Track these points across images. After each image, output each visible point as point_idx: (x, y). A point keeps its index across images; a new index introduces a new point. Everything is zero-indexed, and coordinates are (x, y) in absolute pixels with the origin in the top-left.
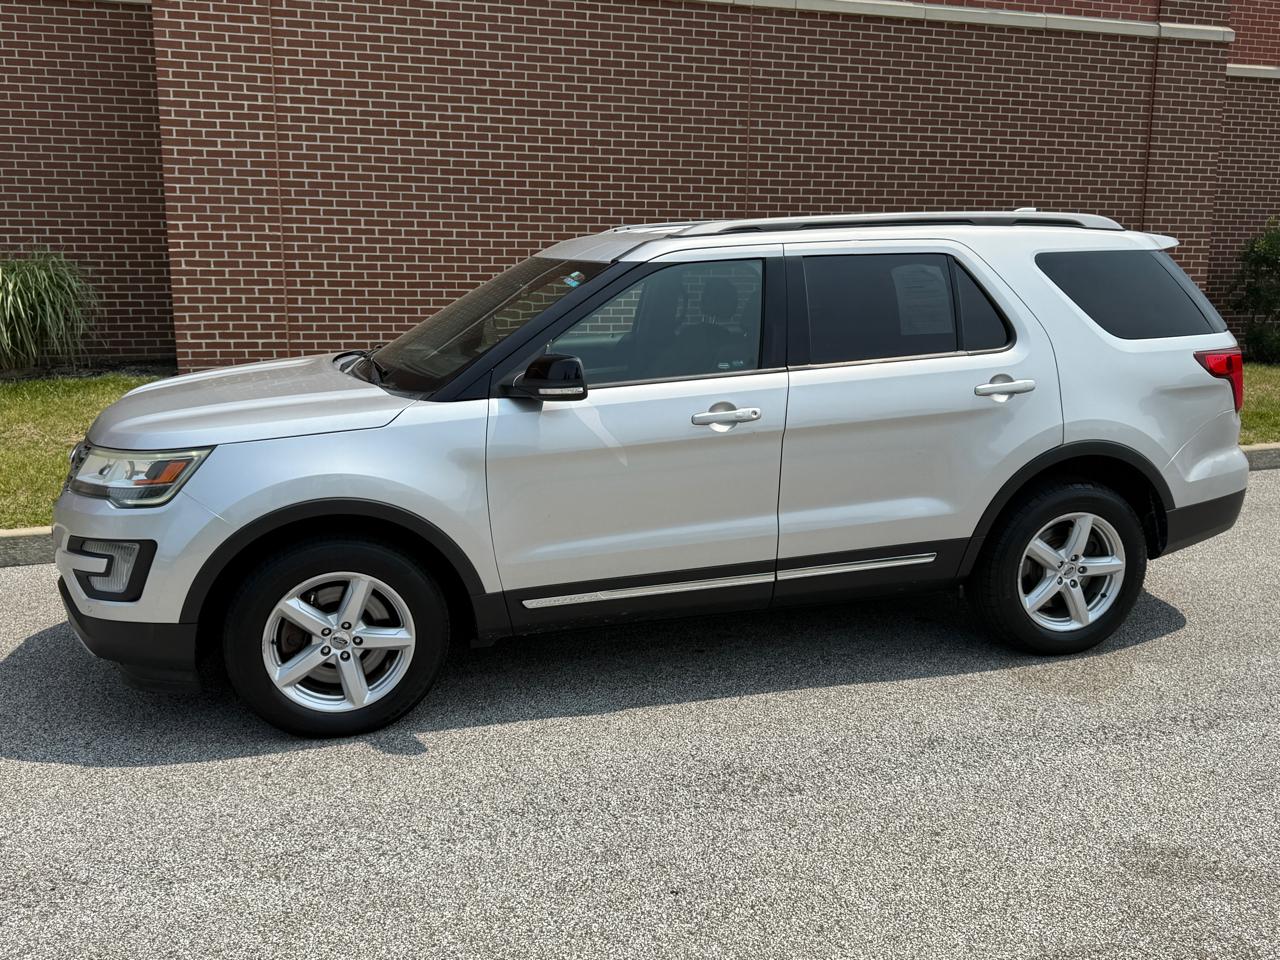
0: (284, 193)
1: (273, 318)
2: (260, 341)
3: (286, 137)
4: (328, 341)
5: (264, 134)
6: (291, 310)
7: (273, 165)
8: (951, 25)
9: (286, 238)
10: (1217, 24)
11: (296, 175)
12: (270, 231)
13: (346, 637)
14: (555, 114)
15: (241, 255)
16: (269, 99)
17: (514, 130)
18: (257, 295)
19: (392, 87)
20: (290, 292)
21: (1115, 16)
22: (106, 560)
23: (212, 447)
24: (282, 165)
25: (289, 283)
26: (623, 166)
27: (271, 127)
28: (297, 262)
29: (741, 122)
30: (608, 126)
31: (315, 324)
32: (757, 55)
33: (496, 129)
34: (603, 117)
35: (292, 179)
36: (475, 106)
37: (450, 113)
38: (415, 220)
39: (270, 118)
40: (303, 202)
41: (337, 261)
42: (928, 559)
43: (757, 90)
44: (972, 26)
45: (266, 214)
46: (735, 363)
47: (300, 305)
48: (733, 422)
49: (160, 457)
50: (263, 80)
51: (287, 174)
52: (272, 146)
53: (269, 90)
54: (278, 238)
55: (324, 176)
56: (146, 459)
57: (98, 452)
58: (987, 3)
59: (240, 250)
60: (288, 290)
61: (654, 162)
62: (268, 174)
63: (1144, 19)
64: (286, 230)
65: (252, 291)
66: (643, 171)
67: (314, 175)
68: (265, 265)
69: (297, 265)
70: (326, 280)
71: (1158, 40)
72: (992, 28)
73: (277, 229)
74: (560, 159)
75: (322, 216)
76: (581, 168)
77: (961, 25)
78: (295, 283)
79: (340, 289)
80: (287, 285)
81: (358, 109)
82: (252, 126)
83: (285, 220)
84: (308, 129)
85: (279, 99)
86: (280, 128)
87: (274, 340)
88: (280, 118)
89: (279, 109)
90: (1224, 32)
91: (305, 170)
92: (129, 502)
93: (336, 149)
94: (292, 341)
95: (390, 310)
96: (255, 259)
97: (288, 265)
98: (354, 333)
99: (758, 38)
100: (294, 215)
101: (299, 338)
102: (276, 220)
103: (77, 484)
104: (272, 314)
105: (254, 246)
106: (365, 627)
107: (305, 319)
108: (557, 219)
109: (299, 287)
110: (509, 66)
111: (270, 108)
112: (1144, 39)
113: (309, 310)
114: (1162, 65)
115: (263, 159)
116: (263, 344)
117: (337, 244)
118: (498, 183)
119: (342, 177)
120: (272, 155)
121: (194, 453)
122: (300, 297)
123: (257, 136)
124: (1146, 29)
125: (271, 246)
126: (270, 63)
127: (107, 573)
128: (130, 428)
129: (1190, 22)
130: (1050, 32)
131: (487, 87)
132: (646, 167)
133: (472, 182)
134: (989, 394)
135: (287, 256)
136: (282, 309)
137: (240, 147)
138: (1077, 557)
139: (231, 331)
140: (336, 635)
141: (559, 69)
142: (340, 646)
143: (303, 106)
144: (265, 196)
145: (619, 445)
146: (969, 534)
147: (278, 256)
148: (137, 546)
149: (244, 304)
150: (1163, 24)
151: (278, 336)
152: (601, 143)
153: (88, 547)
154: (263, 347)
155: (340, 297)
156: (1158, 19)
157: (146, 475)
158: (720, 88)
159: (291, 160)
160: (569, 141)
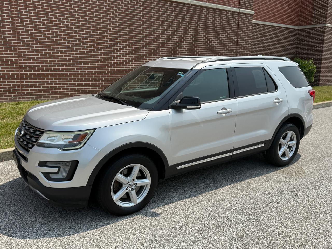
0: (18, 43)
1: (16, 82)
2: (12, 89)
3: (19, 26)
4: (33, 89)
5: (12, 25)
6: (21, 79)
7: (15, 34)
8: (196, 6)
9: (19, 57)
10: (250, 10)
11: (22, 38)
12: (14, 55)
13: (132, 184)
14: (99, 23)
15: (5, 62)
16: (13, 14)
17: (88, 27)
18: (11, 75)
19: (52, 12)
20: (21, 74)
21: (230, 6)
22: (58, 168)
23: (95, 129)
24: (18, 35)
25: (21, 71)
26: (118, 38)
27: (14, 23)
28: (23, 64)
29: (148, 28)
30: (114, 27)
31: (29, 83)
32: (151, 10)
33: (83, 26)
34: (112, 24)
35: (21, 39)
36: (77, 19)
37: (69, 21)
38: (60, 52)
39: (14, 20)
40: (25, 46)
41: (36, 64)
42: (263, 145)
43: (151, 19)
44: (201, 6)
45: (13, 50)
46: (224, 97)
47: (24, 78)
48: (226, 113)
49: (76, 133)
50: (11, 8)
51: (19, 38)
52: (14, 29)
53: (13, 11)
54: (17, 57)
55: (31, 38)
56: (70, 134)
57: (48, 132)
58: (204, 1)
59: (4, 61)
60: (20, 73)
61: (126, 38)
62: (13, 37)
63: (236, 7)
64: (19, 55)
65: (9, 74)
66: (123, 40)
67: (28, 38)
68: (13, 65)
69: (23, 66)
70: (32, 70)
71: (239, 13)
72: (205, 7)
73: (16, 54)
74: (101, 35)
75: (31, 51)
76: (107, 38)
77: (198, 6)
78: (22, 71)
79: (37, 73)
80: (20, 72)
81: (42, 18)
82: (7, 22)
83: (19, 52)
84: (26, 24)
85: (16, 14)
86: (17, 23)
87: (16, 89)
88: (16, 20)
89: (16, 17)
90: (252, 12)
91: (25, 36)
92: (66, 148)
93: (35, 30)
94: (22, 89)
95: (52, 79)
96: (10, 64)
97: (20, 66)
98: (41, 86)
99: (151, 5)
100: (22, 50)
101: (24, 88)
102: (16, 51)
103: (38, 143)
104: (16, 81)
105: (9, 60)
106: (137, 180)
107: (26, 82)
108: (100, 53)
109: (24, 72)
110: (86, 8)
111: (13, 17)
112: (236, 12)
113: (27, 79)
114: (240, 19)
115: (12, 32)
116: (13, 90)
117: (36, 59)
118: (84, 42)
119: (37, 39)
120: (15, 31)
121: (88, 131)
122: (24, 75)
123: (9, 25)
124: (237, 10)
125: (15, 60)
126: (13, 3)
127: (58, 172)
128: (60, 124)
129: (245, 9)
130: (217, 9)
131: (80, 14)
132: (124, 39)
133: (76, 41)
134: (275, 103)
135: (20, 63)
136: (19, 79)
137: (4, 29)
138: (288, 142)
139: (2, 86)
140: (130, 184)
141: (100, 10)
142: (131, 186)
143: (24, 17)
144: (12, 44)
145: (202, 121)
146: (271, 138)
147: (17, 63)
148: (70, 163)
149: (6, 78)
150: (240, 9)
151: (18, 87)
152: (112, 31)
153: (47, 164)
154: (13, 91)
155: (37, 75)
156: (239, 8)
157: (72, 140)
158: (143, 18)
159: (20, 33)
160: (103, 31)
